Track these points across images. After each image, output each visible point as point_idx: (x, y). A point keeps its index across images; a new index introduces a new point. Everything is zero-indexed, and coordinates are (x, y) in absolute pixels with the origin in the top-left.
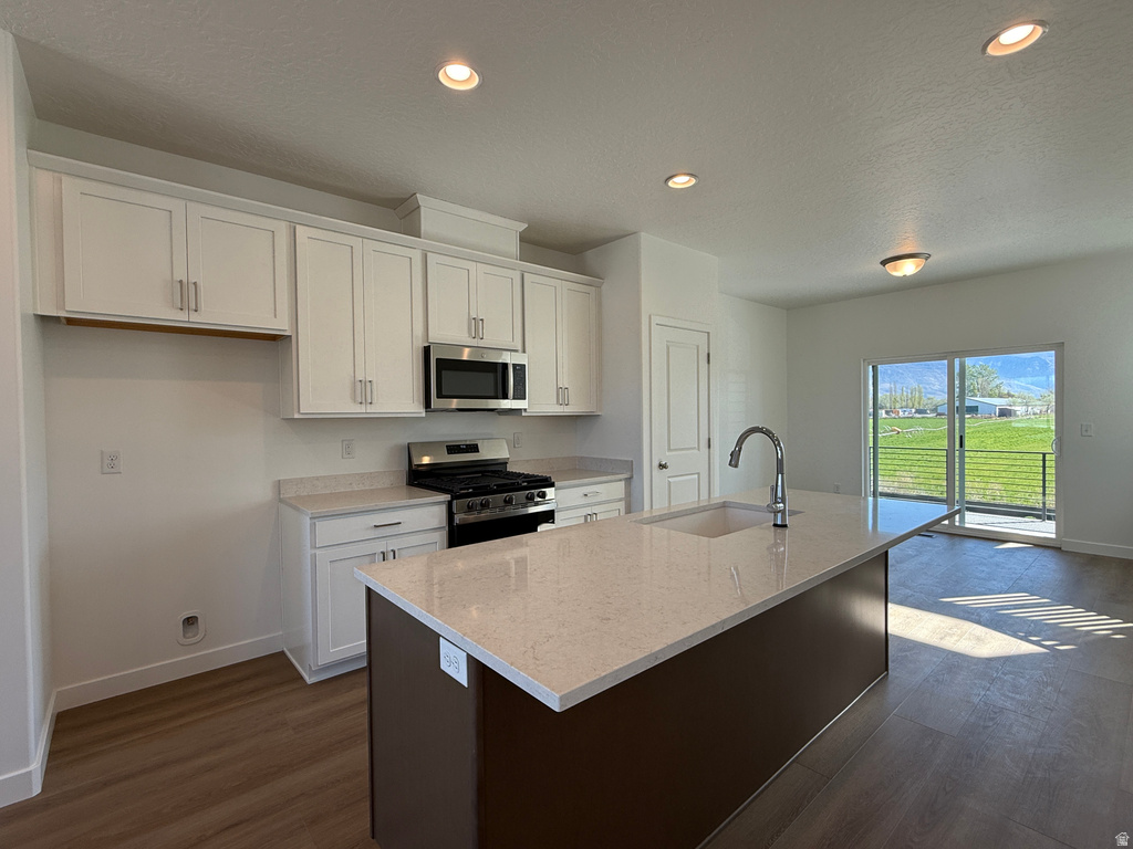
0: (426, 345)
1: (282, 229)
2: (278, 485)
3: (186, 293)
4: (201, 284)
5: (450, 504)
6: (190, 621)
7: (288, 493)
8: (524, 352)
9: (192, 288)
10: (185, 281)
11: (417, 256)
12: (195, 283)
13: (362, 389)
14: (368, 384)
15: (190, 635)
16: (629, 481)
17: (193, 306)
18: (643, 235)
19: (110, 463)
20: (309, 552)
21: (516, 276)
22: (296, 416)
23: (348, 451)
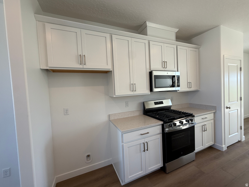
0: (150, 71)
1: (108, 36)
2: (109, 116)
3: (82, 59)
4: (86, 56)
5: (163, 125)
6: (88, 156)
7: (112, 118)
8: (178, 71)
9: (83, 57)
10: (81, 55)
11: (147, 42)
12: (84, 55)
13: (132, 87)
14: (134, 85)
15: (88, 159)
16: (214, 113)
17: (84, 63)
18: (221, 26)
19: (66, 112)
20: (121, 144)
21: (175, 47)
22: (114, 96)
23: (127, 105)
